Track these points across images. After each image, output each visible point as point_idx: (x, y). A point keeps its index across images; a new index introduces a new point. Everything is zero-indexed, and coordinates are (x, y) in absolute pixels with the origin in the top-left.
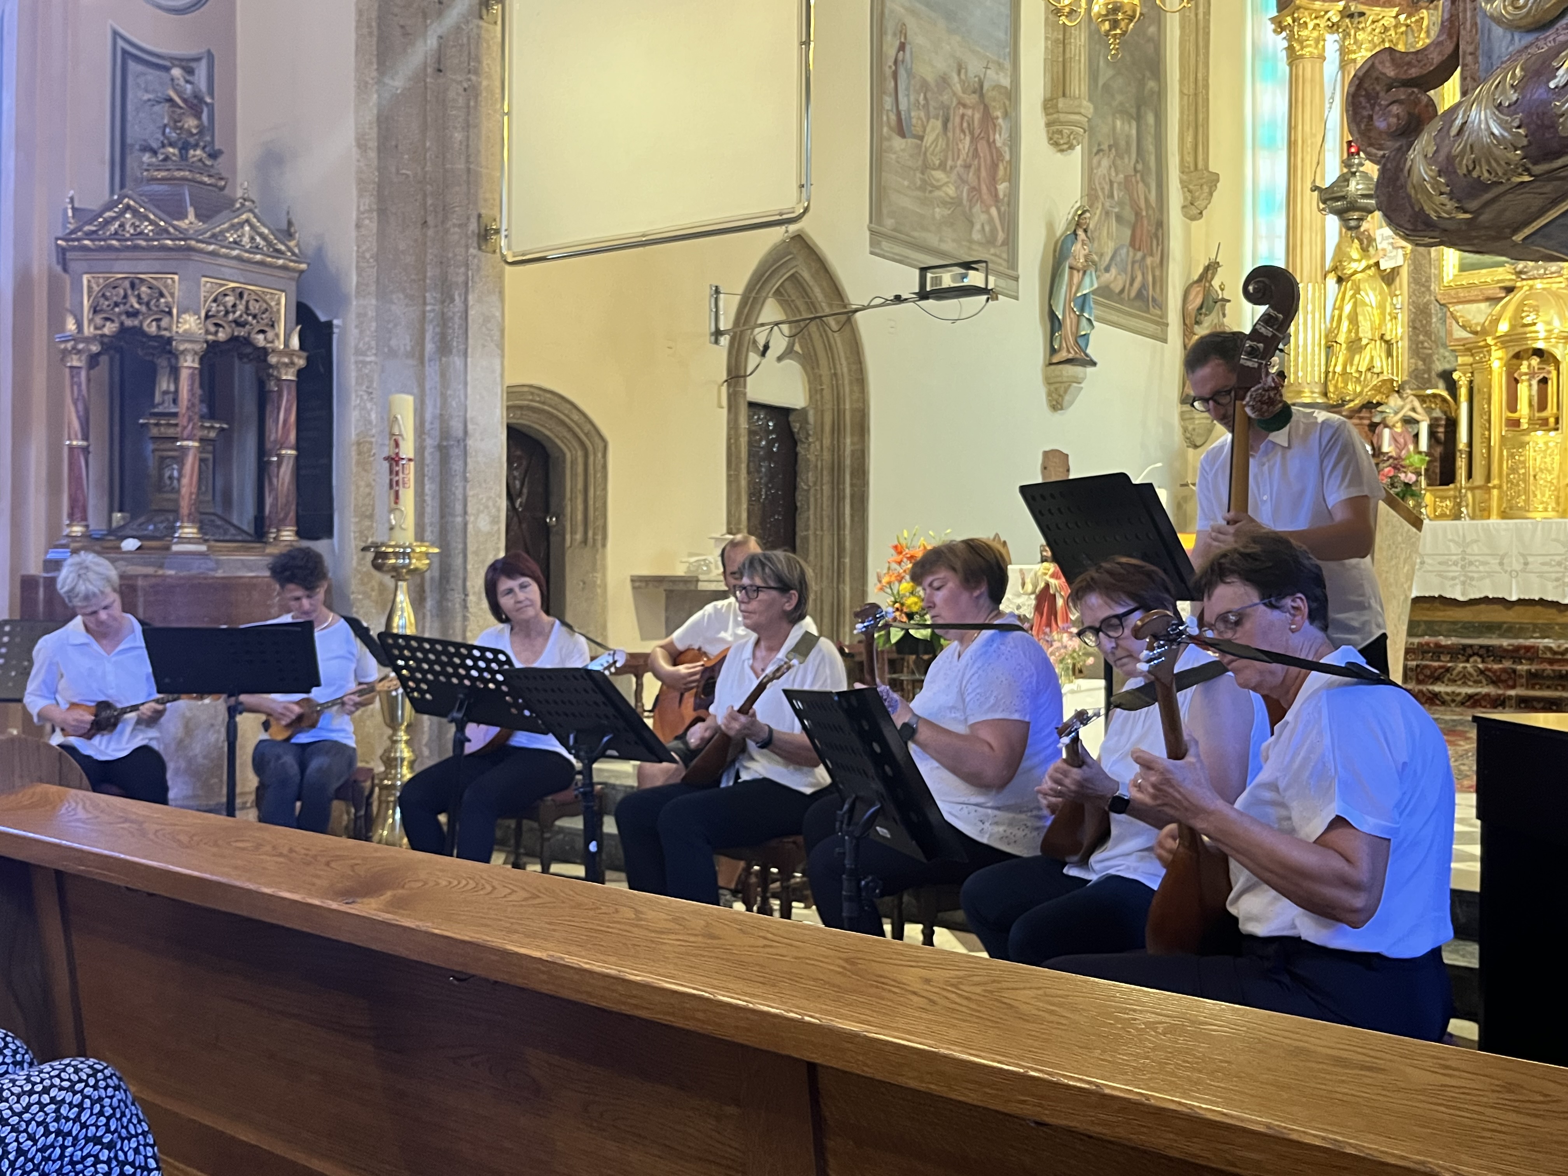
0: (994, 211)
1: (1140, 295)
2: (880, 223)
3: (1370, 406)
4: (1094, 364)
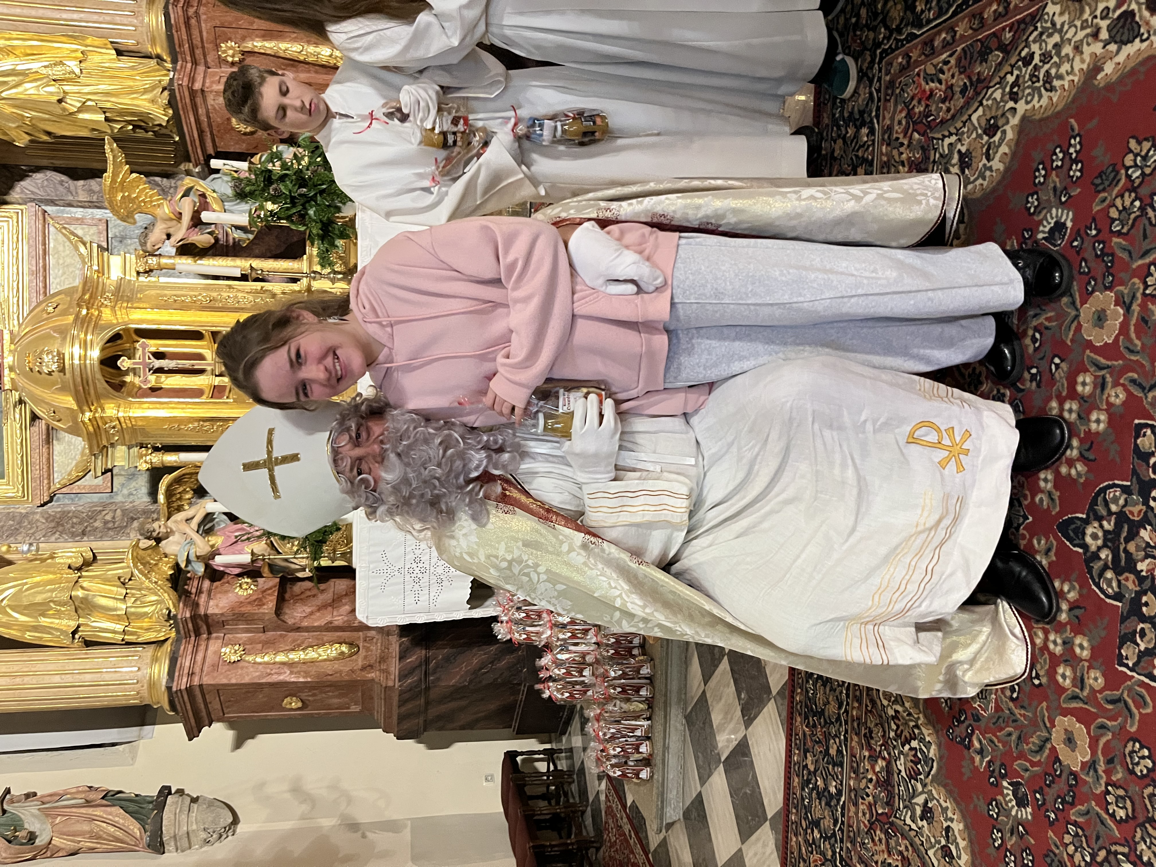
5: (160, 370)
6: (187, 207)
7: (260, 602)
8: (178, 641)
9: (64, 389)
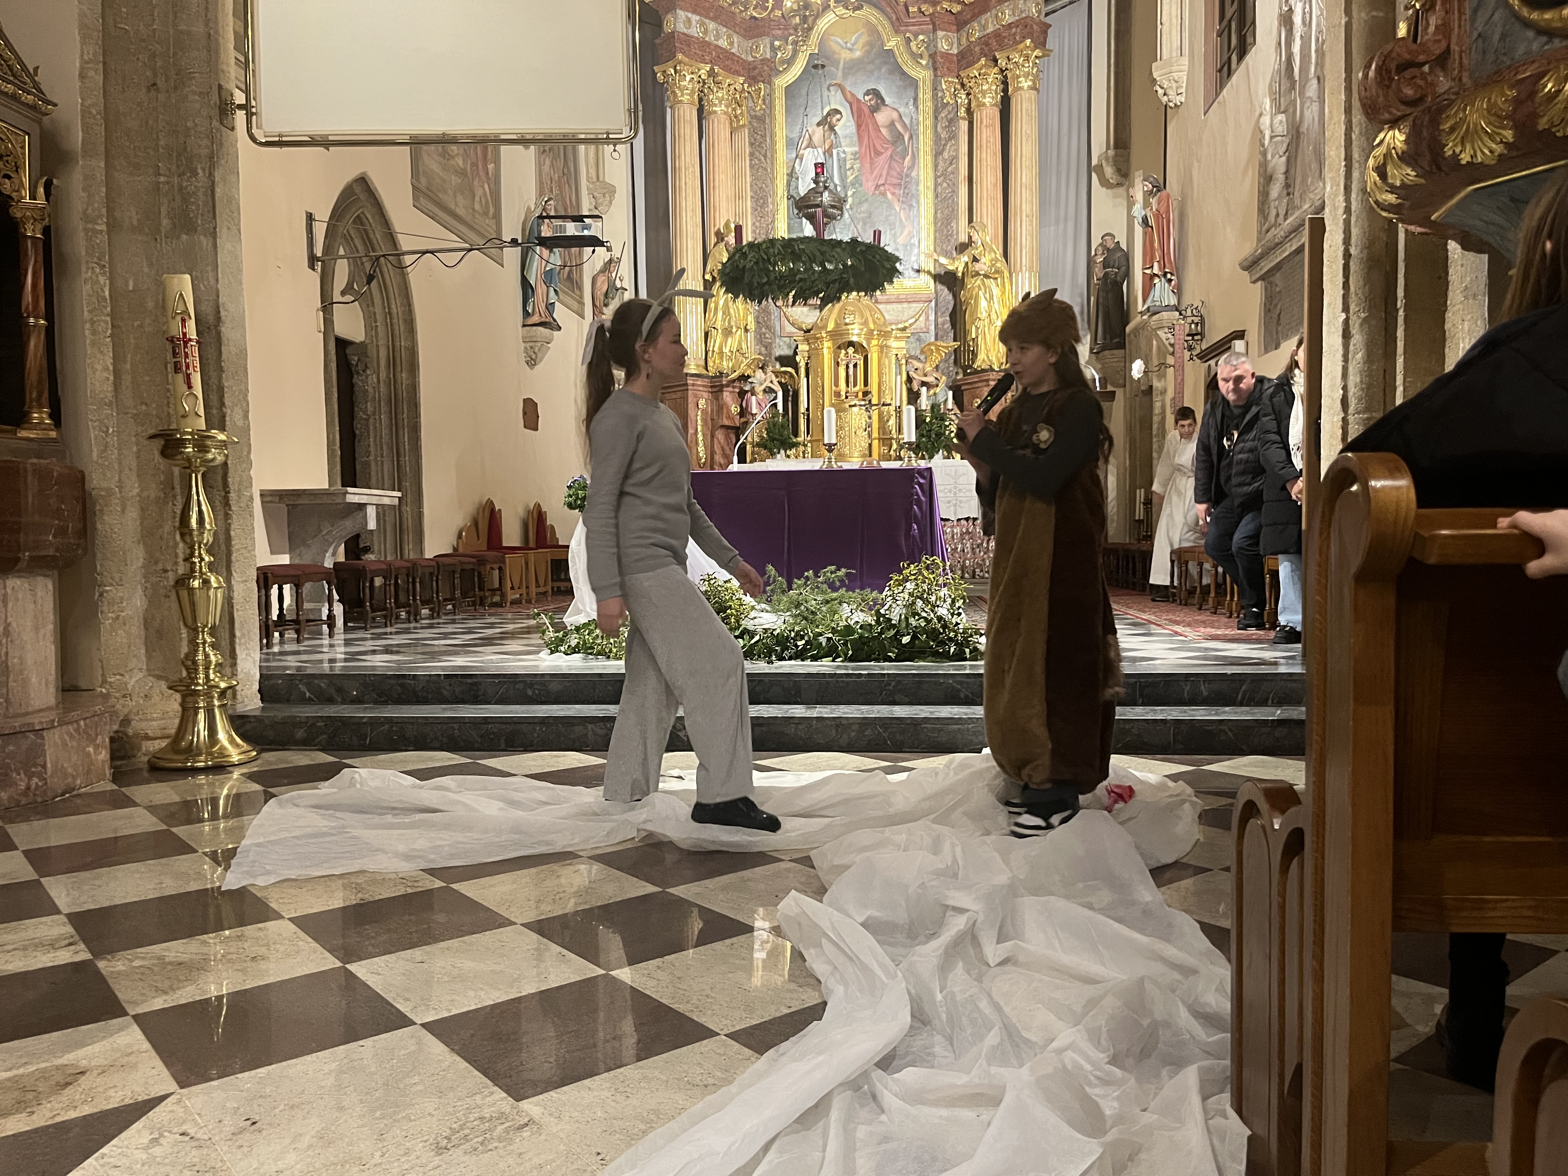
0: (486, 186)
1: (569, 278)
2: (418, 181)
3: (744, 378)
4: (559, 328)
5: (847, 367)
6: (929, 379)
7: (728, 417)
8: (708, 377)
9: (837, 325)
